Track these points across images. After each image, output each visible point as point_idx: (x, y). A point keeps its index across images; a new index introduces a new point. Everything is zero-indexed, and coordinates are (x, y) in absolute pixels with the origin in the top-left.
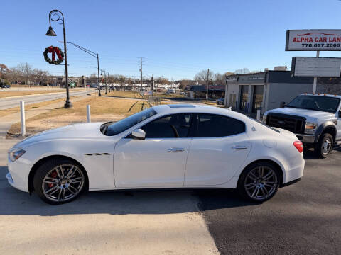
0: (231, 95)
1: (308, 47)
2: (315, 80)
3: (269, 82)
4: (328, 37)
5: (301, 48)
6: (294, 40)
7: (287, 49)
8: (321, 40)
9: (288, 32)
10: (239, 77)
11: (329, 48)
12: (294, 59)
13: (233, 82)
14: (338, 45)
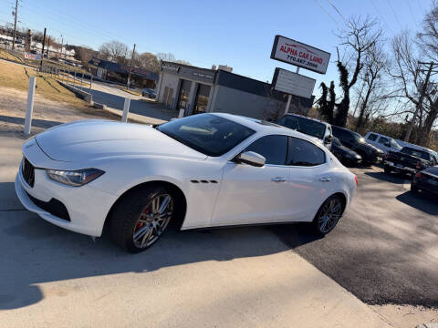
0: (166, 88)
1: (292, 61)
2: (290, 97)
3: (220, 83)
4: (310, 54)
5: (285, 59)
6: (282, 48)
7: (273, 57)
8: (303, 56)
9: (277, 38)
10: (180, 67)
11: (308, 66)
12: (277, 70)
13: (172, 72)
14: (316, 66)
